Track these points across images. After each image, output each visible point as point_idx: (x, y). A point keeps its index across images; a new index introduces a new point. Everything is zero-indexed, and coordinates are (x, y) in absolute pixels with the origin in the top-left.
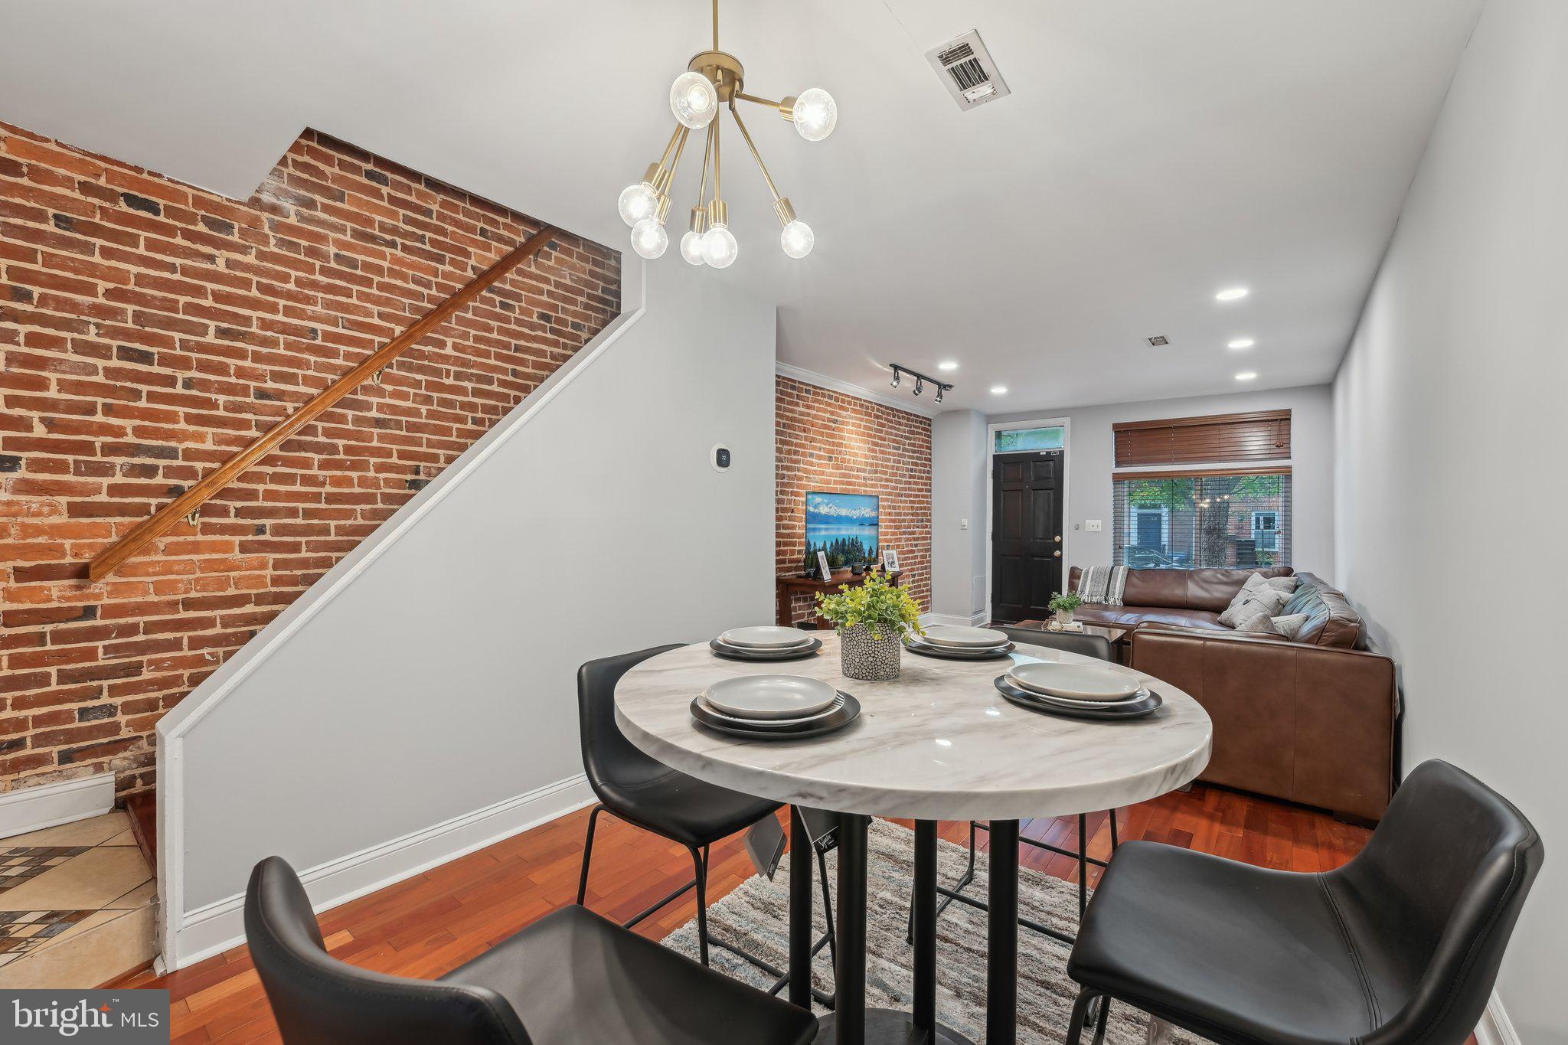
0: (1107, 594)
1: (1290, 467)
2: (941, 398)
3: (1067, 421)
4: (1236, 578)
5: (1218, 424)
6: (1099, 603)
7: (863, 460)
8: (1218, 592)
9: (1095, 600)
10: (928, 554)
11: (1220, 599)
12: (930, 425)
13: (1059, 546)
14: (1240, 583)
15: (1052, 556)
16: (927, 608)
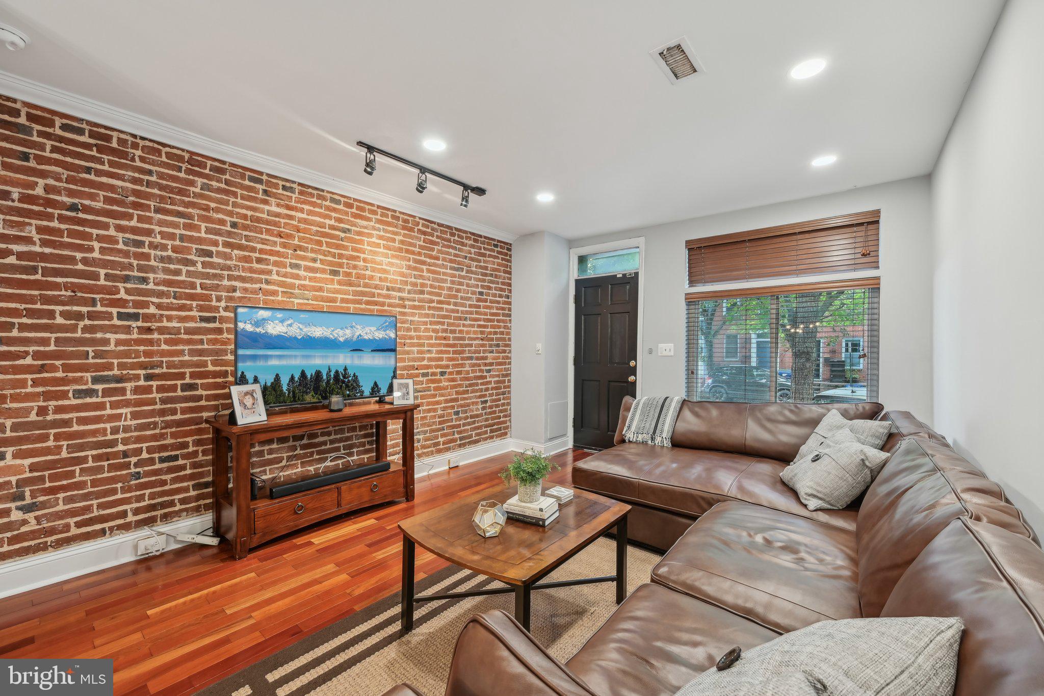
0: (654, 432)
1: (878, 278)
2: (467, 201)
3: (641, 241)
4: (808, 415)
5: (795, 234)
6: (644, 443)
7: (399, 278)
8: (785, 435)
9: (640, 438)
10: (507, 379)
11: (786, 444)
12: (509, 250)
13: (633, 371)
14: (814, 423)
15: (627, 382)
16: (506, 434)
